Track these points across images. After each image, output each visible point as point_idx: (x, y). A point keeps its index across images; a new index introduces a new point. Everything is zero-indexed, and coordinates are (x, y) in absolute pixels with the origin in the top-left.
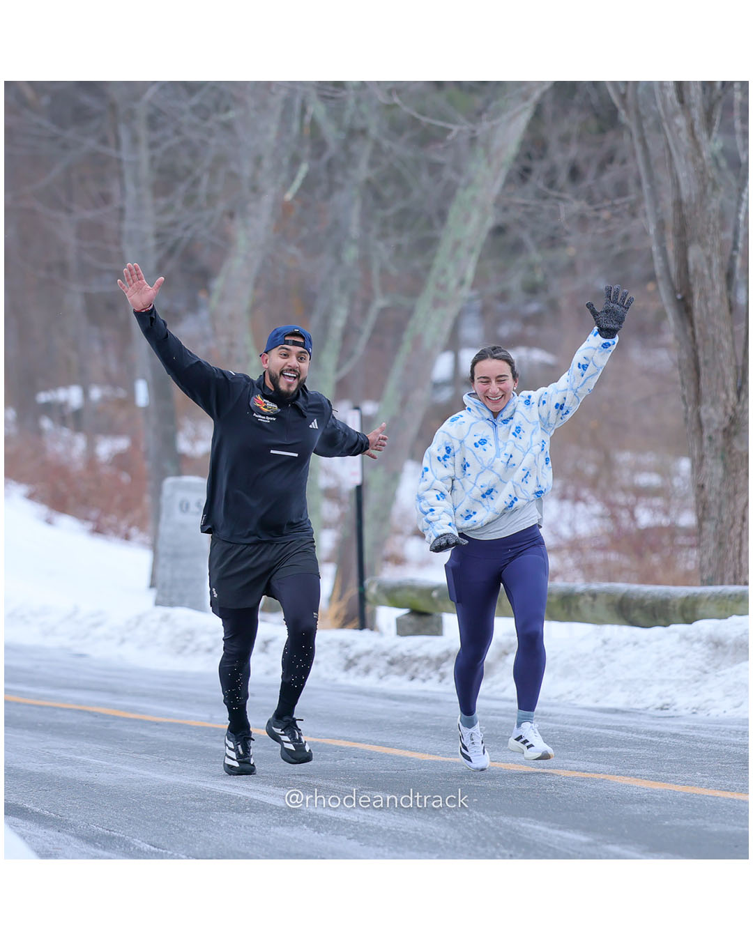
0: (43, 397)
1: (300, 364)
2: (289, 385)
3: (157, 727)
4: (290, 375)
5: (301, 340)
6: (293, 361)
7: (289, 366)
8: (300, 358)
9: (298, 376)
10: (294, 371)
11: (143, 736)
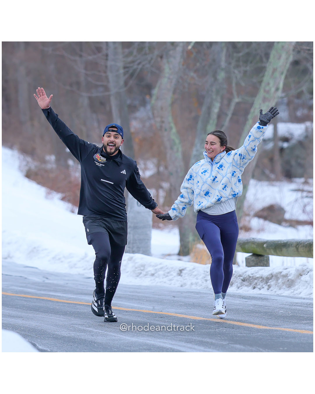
1: (115, 140)
2: (111, 149)
3: (126, 313)
4: (111, 145)
5: (116, 129)
6: (112, 139)
7: (110, 141)
8: (116, 137)
9: (115, 145)
10: (112, 143)
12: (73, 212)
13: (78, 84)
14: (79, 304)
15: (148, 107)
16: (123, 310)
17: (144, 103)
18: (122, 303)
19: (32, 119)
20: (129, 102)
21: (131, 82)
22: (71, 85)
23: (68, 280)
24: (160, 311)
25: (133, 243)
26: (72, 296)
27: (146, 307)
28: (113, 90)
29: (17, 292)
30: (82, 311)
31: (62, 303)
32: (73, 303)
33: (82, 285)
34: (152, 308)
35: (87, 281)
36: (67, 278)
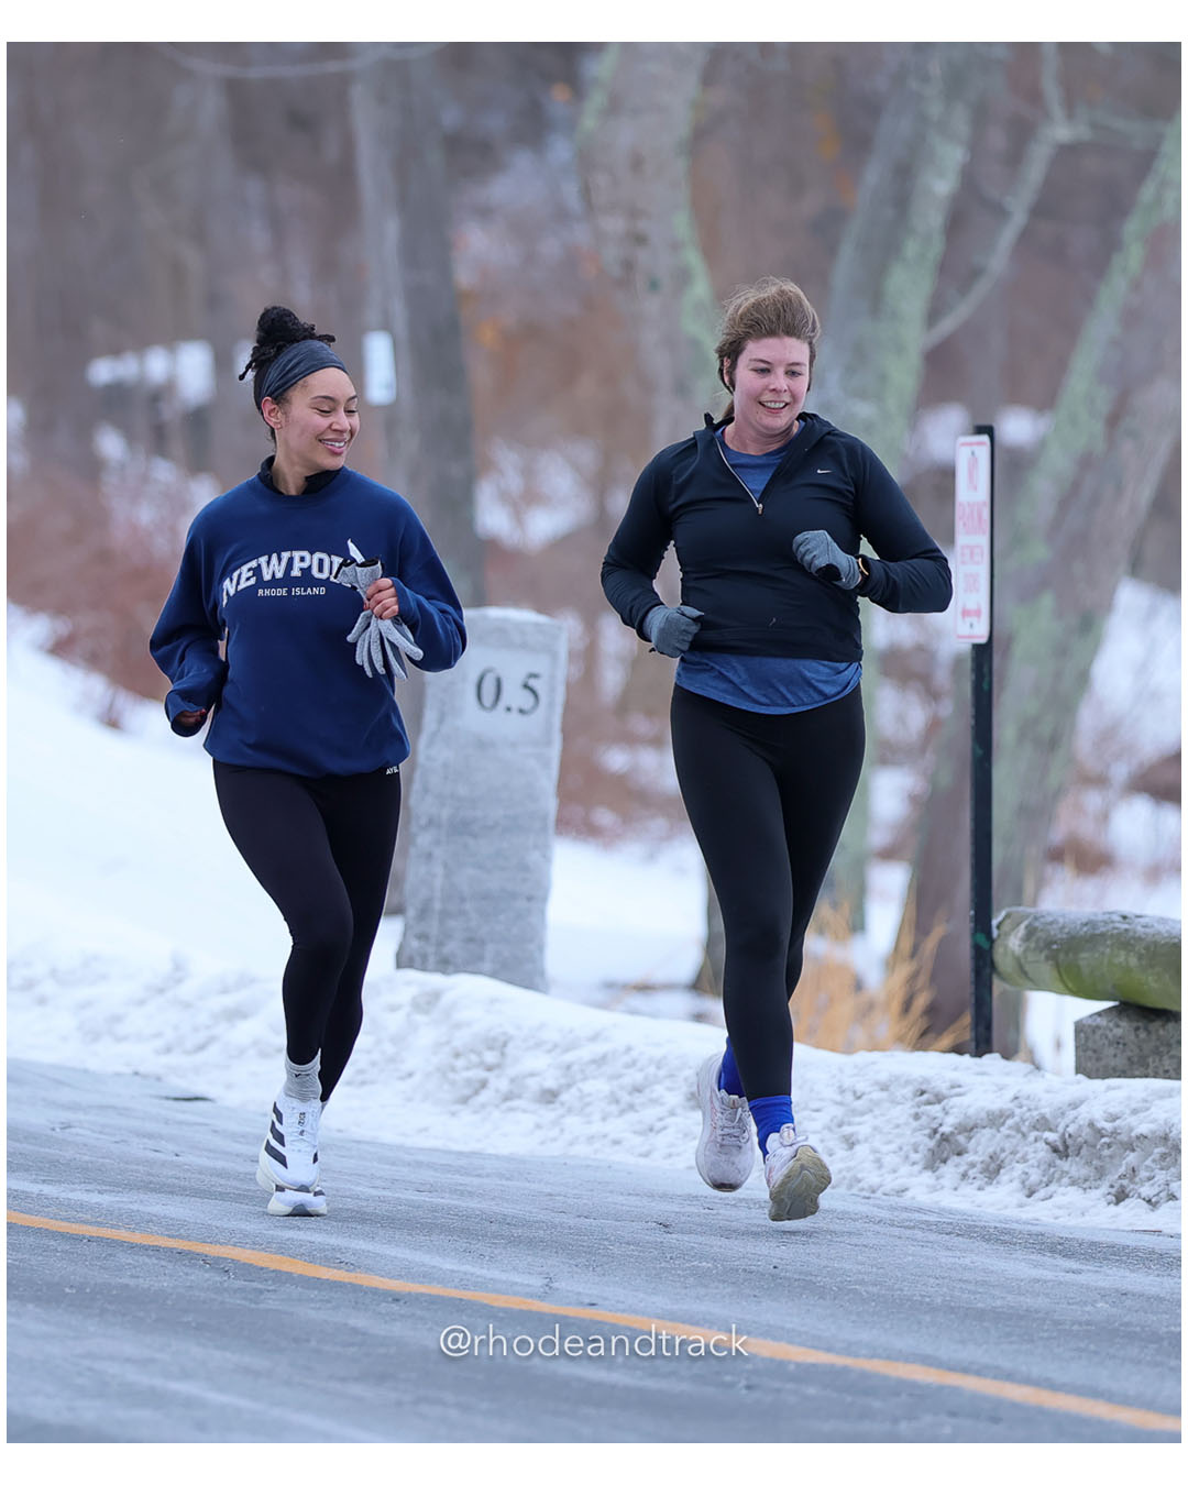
0: (103, 371)
3: (395, 1307)
11: (355, 1331)
12: (112, 722)
14: (132, 1247)
15: (561, 150)
16: (375, 1291)
17: (534, 128)
20: (451, 117)
23: (75, 1107)
24: (587, 1301)
25: (445, 915)
26: (95, 1198)
27: (504, 1277)
30: (144, 1283)
31: (38, 1231)
32: (99, 1240)
33: (150, 1136)
34: (537, 1282)
35: (181, 1117)
36: (65, 1095)
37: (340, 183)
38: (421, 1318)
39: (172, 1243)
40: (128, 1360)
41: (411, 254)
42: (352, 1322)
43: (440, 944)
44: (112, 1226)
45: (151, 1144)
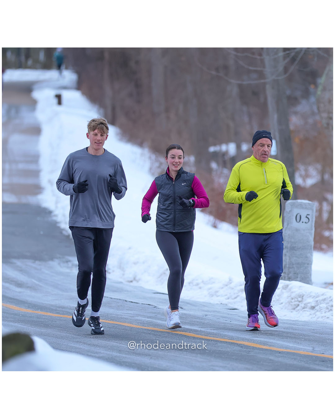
0: (212, 149)
3: (279, 354)
11: (271, 360)
12: (215, 226)
13: (226, 68)
14: (221, 342)
15: (313, 99)
16: (275, 351)
17: (306, 94)
18: (274, 341)
19: (167, 110)
20: (288, 92)
21: (292, 68)
22: (217, 70)
23: (208, 311)
24: (322, 353)
25: (289, 268)
26: (213, 331)
27: (303, 347)
28: (270, 78)
29: (143, 323)
30: (223, 350)
32: (214, 340)
33: (225, 317)
34: (311, 349)
35: (231, 313)
36: (206, 309)
37: (264, 107)
38: (285, 357)
39: (230, 341)
40: (221, 367)
41: (280, 122)
42: (270, 358)
43: (288, 274)
44: (217, 337)
45: (225, 319)
